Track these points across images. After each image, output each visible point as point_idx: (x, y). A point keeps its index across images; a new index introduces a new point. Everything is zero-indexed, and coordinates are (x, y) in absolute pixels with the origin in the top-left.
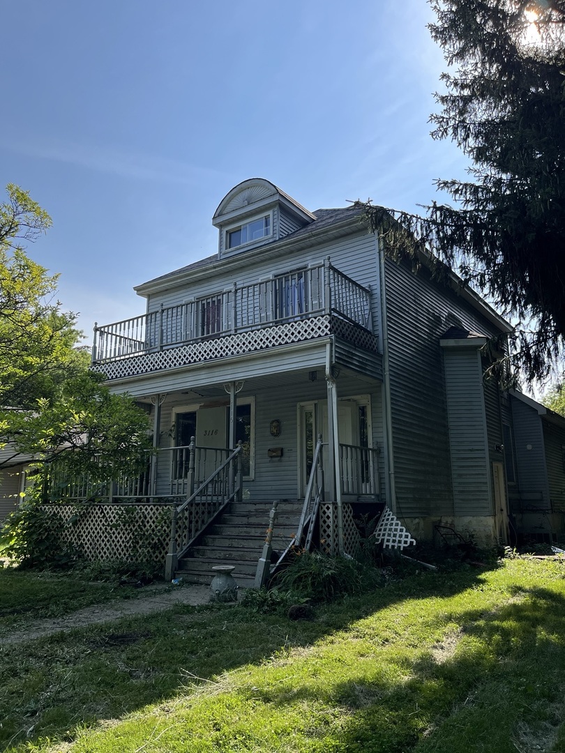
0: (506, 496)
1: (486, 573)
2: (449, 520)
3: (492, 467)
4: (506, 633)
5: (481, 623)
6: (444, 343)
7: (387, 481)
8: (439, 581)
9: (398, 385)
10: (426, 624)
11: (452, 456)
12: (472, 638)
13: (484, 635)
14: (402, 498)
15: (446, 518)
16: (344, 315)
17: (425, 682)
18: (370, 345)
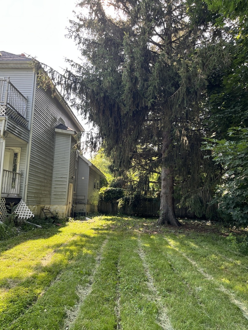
0: (72, 197)
1: (62, 228)
2: (48, 206)
3: (69, 185)
4: (71, 252)
5: (62, 248)
6: (57, 130)
7: (24, 188)
8: (43, 232)
9: (35, 145)
10: (38, 251)
11: (53, 179)
12: (58, 254)
13: (63, 253)
14: (29, 196)
15: (47, 205)
16: (13, 107)
17: (39, 274)
18: (24, 125)
